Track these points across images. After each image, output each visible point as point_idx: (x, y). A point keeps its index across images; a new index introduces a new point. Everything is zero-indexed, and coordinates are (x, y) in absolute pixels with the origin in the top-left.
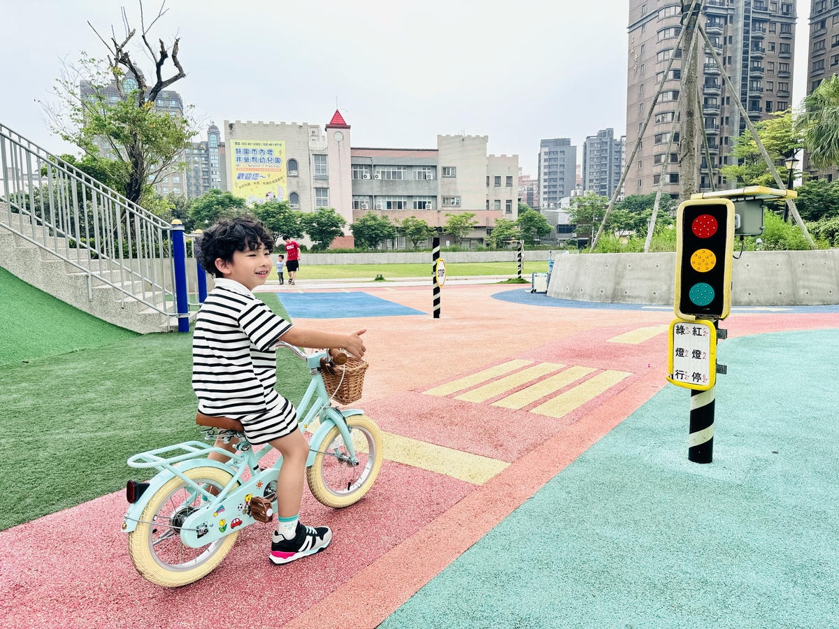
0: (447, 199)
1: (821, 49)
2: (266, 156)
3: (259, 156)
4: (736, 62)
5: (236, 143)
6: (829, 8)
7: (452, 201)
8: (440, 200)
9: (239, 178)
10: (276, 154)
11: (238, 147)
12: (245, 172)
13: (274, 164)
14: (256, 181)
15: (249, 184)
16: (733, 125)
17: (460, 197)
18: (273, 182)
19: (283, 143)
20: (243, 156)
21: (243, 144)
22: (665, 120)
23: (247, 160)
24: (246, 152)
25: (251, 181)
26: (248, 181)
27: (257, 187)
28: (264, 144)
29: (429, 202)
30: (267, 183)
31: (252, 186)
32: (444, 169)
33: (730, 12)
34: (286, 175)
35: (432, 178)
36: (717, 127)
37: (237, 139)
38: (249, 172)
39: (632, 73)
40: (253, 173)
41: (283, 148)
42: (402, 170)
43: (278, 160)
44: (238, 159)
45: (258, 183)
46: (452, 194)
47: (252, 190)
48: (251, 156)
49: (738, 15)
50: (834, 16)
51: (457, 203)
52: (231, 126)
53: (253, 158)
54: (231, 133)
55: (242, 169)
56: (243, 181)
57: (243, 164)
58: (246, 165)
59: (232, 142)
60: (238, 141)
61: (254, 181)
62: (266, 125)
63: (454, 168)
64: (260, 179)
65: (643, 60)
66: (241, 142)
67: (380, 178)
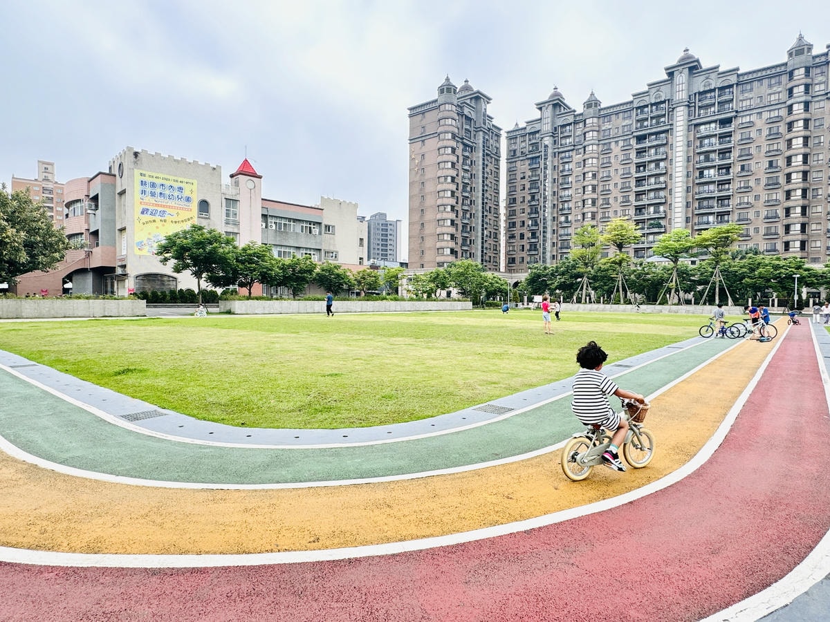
0: (328, 252)
1: (514, 179)
2: (176, 193)
3: (167, 192)
4: (478, 178)
5: (141, 174)
6: (518, 155)
7: (331, 254)
8: (323, 252)
9: (143, 213)
10: (186, 193)
11: (144, 179)
12: (150, 208)
13: (183, 203)
14: (163, 219)
15: (154, 221)
16: (478, 219)
17: (337, 252)
18: (182, 221)
19: (195, 182)
20: (148, 189)
21: (150, 176)
22: (446, 210)
23: (153, 194)
24: (153, 185)
25: (158, 218)
26: (154, 218)
27: (163, 225)
28: (174, 181)
29: (314, 254)
30: (176, 222)
31: (159, 224)
32: (326, 226)
33: (474, 145)
34: (196, 216)
35: (317, 233)
36: (468, 219)
37: (143, 170)
38: (156, 208)
39: (414, 172)
40: (160, 209)
41: (195, 187)
42: (292, 223)
43: (188, 199)
44: (143, 192)
45: (165, 221)
46: (332, 249)
47: (157, 227)
48: (158, 190)
49: (479, 147)
50: (521, 160)
51: (336, 257)
52: (136, 154)
53: (161, 194)
54: (135, 162)
55: (147, 204)
56: (147, 217)
57: (148, 199)
58: (152, 200)
59: (137, 172)
60: (144, 172)
61: (161, 218)
62: (177, 161)
63: (333, 227)
64: (167, 217)
65: (423, 165)
66: (147, 173)
67: (274, 228)
